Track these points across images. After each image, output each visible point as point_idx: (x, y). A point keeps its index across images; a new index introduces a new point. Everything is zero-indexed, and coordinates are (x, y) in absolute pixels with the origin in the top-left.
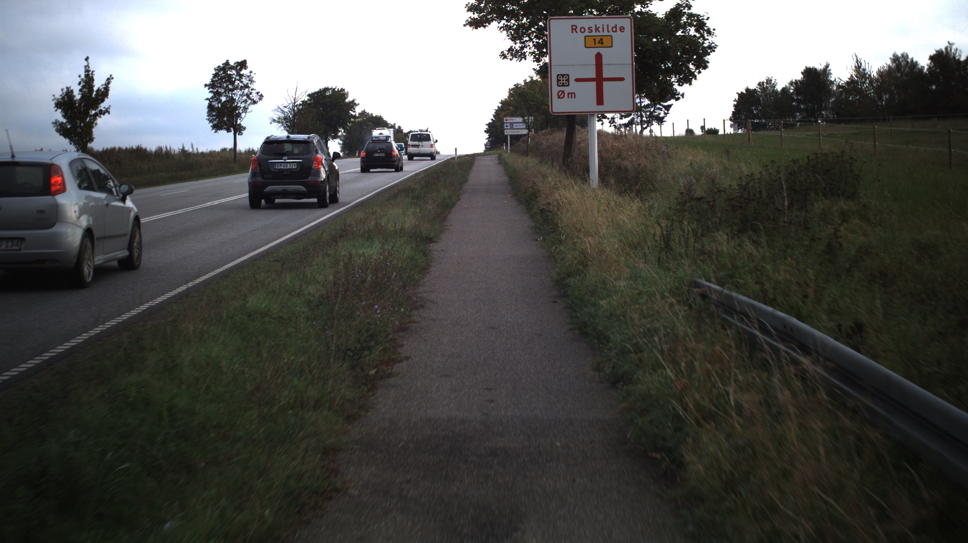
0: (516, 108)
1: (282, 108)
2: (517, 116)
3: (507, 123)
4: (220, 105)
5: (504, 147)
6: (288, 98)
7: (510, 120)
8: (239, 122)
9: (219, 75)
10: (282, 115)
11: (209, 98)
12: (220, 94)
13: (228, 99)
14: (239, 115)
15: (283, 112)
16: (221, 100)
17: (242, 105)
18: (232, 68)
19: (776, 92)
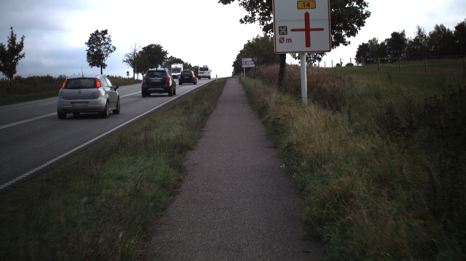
0: (248, 54)
1: (128, 54)
2: (249, 58)
3: (243, 61)
4: (93, 53)
5: (242, 74)
6: (131, 50)
7: (244, 60)
8: (103, 62)
9: (93, 38)
10: (128, 59)
11: (88, 50)
12: (93, 48)
13: (98, 50)
14: (103, 58)
15: (129, 57)
16: (94, 51)
17: (105, 53)
18: (100, 34)
19: (378, 45)
